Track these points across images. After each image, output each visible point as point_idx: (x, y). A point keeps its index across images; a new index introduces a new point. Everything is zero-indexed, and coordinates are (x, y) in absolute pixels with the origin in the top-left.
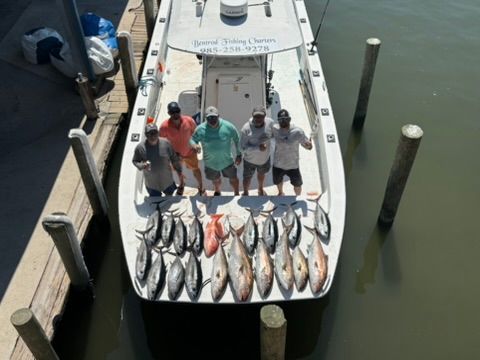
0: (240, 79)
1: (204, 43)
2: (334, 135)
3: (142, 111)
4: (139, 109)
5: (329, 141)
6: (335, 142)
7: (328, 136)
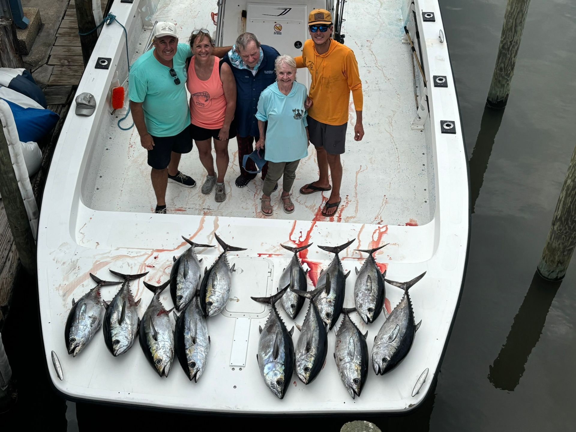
0: (286, 11)
2: (453, 122)
3: (104, 62)
4: (99, 59)
5: (444, 131)
6: (455, 133)
7: (442, 123)
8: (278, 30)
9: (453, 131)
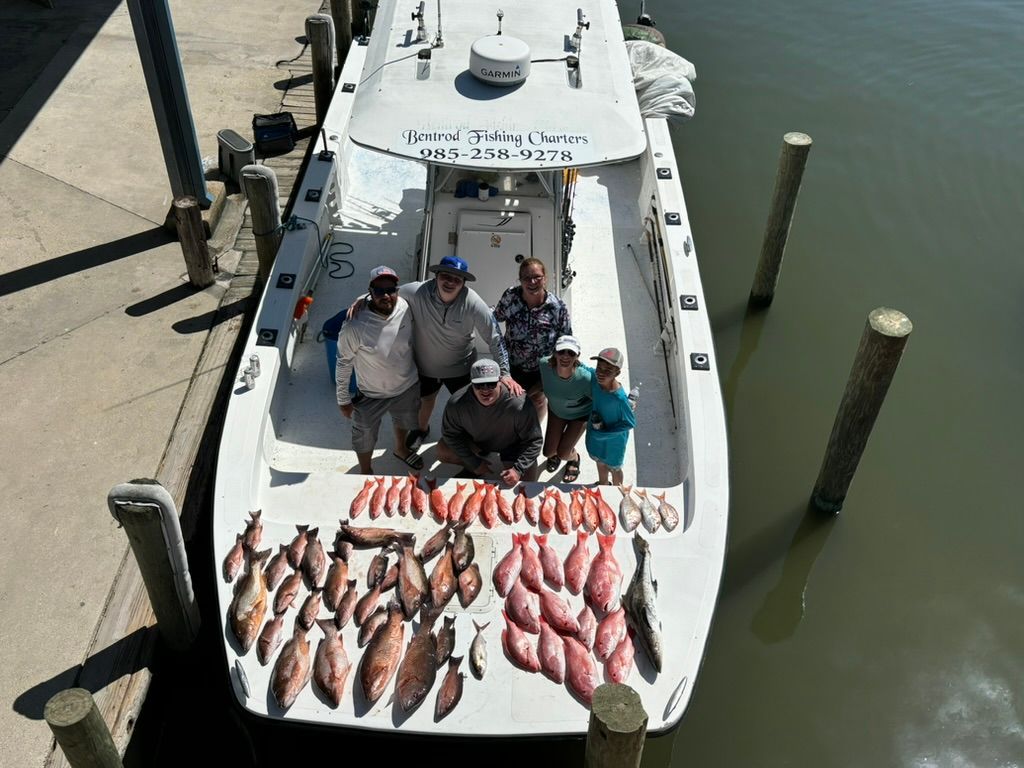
0: (506, 220)
1: (428, 137)
2: (706, 355)
3: (288, 279)
4: (281, 275)
5: (695, 367)
6: (708, 369)
7: (693, 356)
8: (496, 242)
9: (706, 368)
